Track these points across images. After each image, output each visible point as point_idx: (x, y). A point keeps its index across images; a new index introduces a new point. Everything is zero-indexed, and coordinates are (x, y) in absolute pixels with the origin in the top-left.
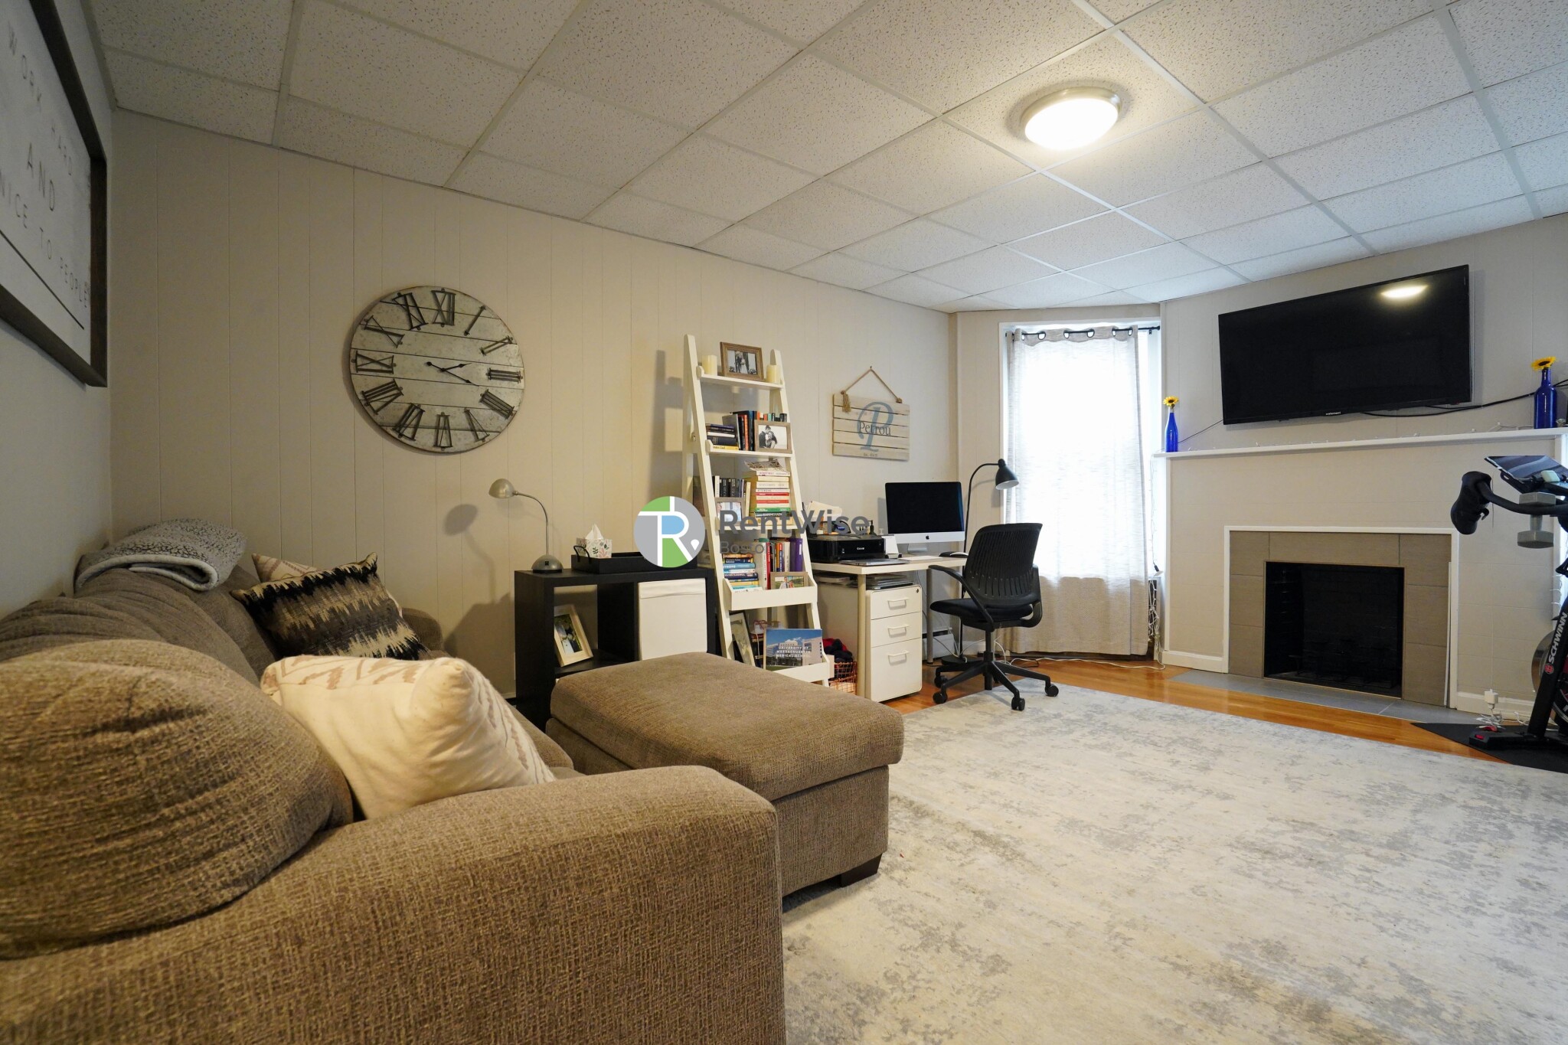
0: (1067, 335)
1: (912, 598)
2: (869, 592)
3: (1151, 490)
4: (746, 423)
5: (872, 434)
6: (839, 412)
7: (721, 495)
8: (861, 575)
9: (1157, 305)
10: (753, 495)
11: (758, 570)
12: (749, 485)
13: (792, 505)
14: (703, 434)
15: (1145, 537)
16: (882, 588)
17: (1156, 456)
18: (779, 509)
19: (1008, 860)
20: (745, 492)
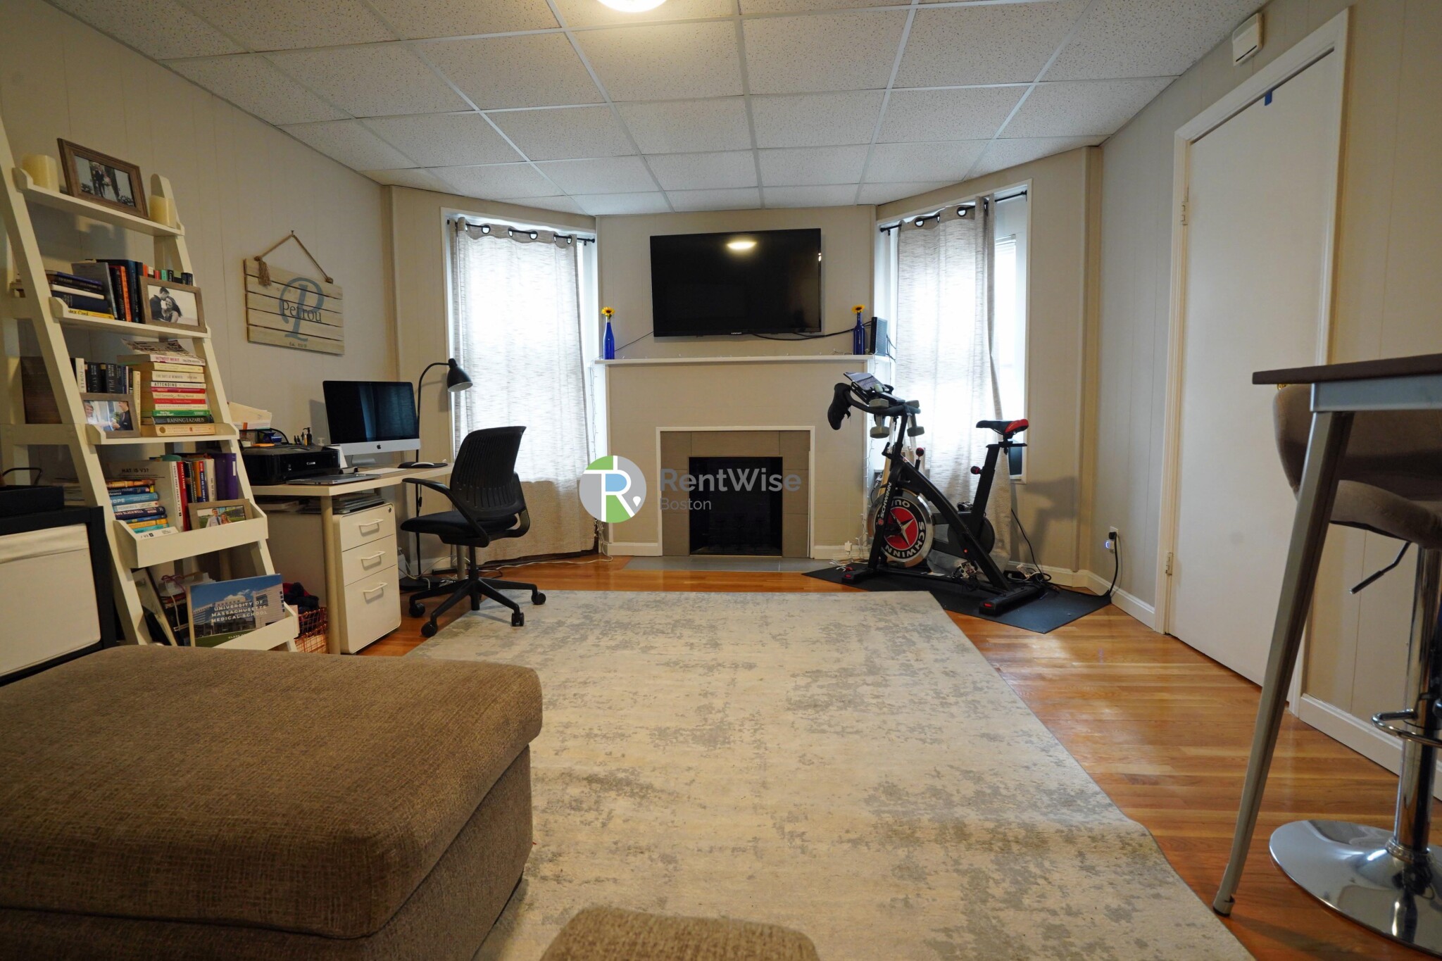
0: (511, 233)
1: (383, 518)
2: (336, 517)
3: (592, 395)
4: (124, 279)
5: (298, 318)
6: (253, 283)
7: (90, 387)
8: (326, 498)
9: (593, 218)
10: (146, 392)
11: (165, 502)
12: (137, 375)
13: (210, 406)
14: (43, 289)
15: (587, 440)
16: (352, 511)
17: (597, 362)
18: (192, 412)
19: (643, 797)
20: (131, 385)
